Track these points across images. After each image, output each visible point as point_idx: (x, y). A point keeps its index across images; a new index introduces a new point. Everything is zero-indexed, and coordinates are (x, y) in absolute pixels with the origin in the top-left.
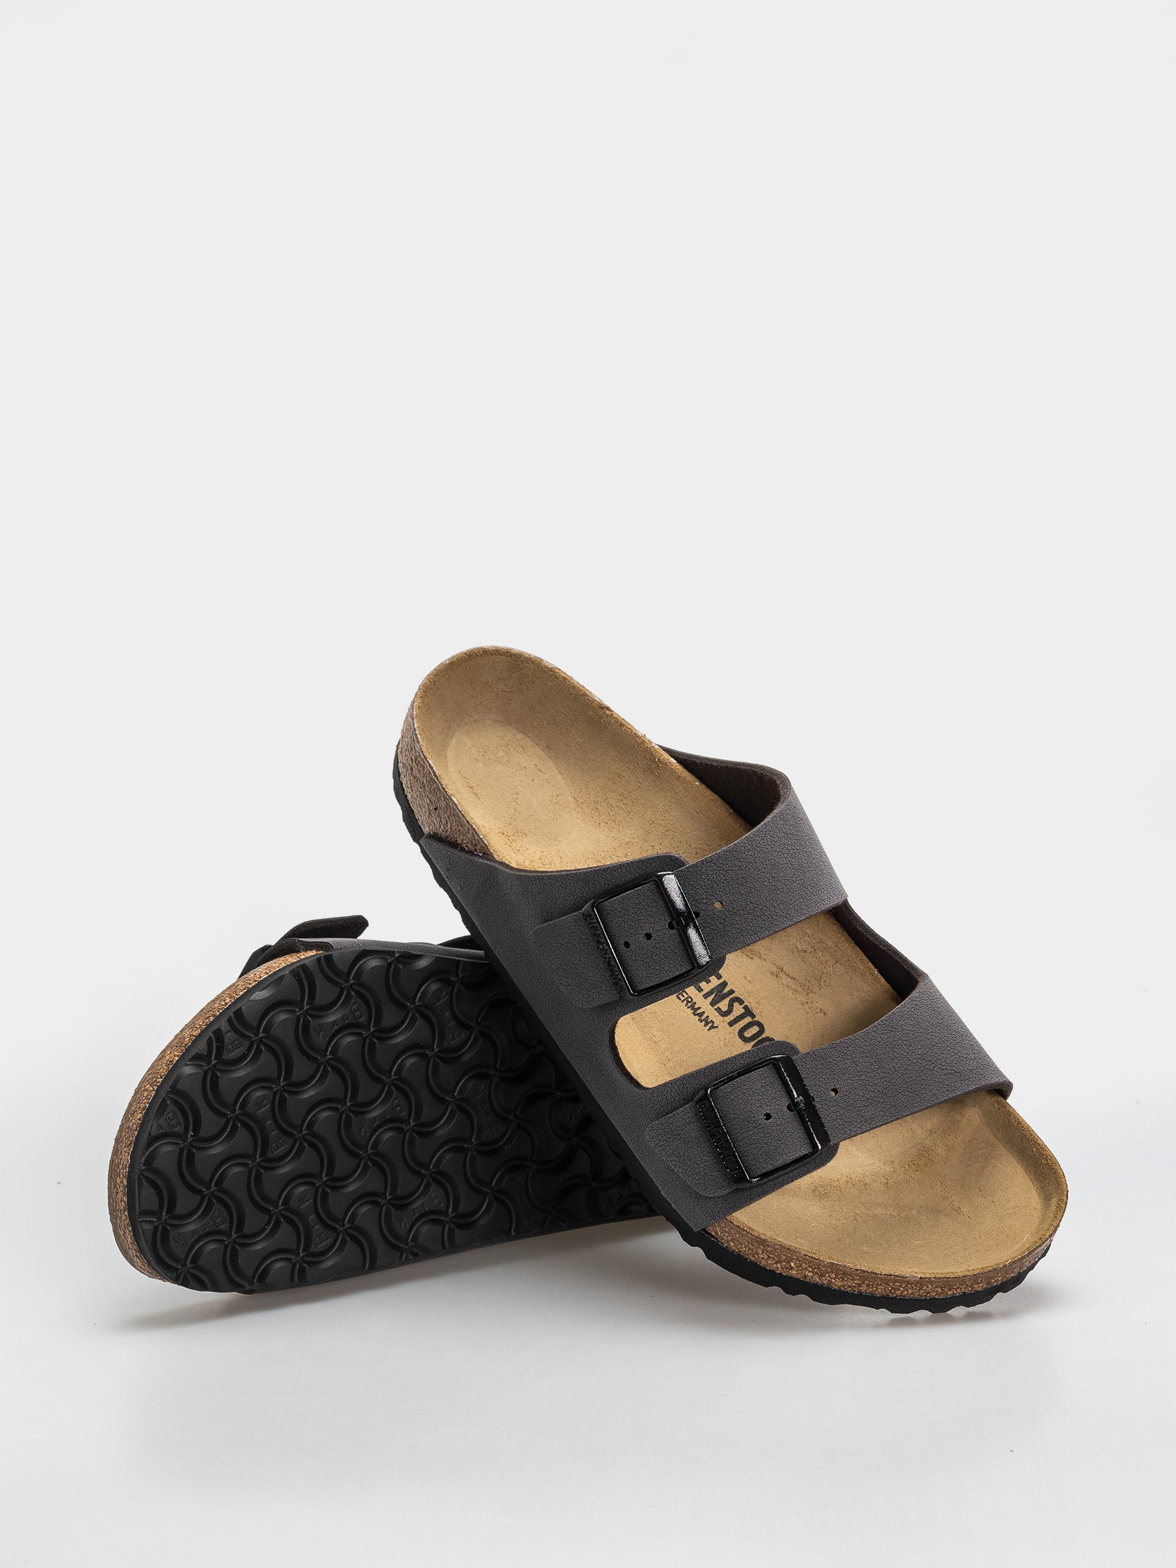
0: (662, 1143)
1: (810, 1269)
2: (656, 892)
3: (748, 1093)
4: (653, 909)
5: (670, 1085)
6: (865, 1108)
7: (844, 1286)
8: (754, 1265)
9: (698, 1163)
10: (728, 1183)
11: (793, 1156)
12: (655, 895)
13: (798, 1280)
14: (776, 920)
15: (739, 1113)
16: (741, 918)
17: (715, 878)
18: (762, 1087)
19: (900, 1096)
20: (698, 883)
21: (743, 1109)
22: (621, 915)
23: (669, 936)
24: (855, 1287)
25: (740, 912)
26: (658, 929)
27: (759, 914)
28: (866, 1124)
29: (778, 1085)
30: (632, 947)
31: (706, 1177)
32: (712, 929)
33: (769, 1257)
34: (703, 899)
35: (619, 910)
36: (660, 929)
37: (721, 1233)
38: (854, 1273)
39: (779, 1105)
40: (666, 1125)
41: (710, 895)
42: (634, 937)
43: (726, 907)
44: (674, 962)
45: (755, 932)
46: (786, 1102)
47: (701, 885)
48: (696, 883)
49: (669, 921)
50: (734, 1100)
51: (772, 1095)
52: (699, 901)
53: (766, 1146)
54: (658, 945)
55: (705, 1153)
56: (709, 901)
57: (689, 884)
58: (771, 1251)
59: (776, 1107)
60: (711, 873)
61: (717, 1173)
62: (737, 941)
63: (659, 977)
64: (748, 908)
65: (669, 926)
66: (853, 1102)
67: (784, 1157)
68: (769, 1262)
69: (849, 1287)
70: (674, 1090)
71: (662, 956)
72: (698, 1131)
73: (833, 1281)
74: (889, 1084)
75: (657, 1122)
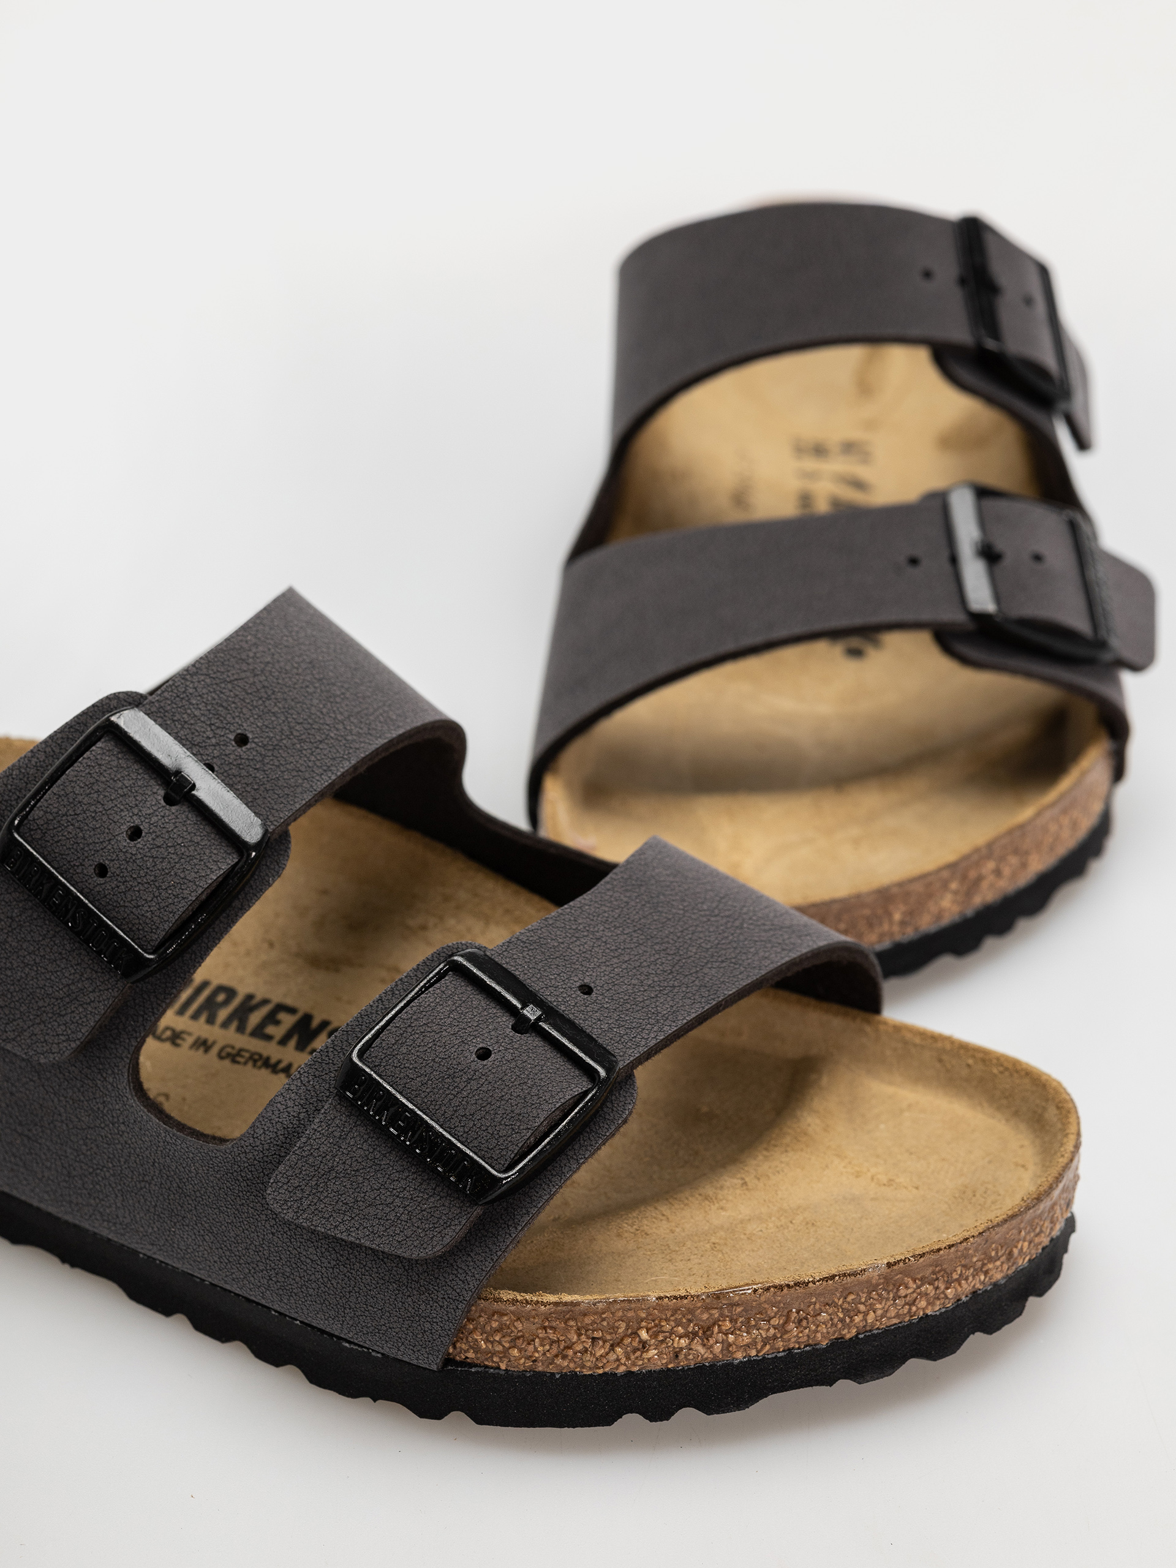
0: (306, 1203)
1: (680, 1330)
2: (119, 753)
3: (429, 1030)
4: (125, 782)
5: (280, 1099)
6: (654, 1000)
7: (754, 1343)
8: (572, 1380)
9: (389, 1200)
10: (460, 1207)
11: (562, 1101)
12: (119, 759)
13: (666, 1373)
14: (354, 741)
15: (429, 1070)
16: (289, 751)
17: (216, 697)
18: (451, 1012)
19: (706, 970)
20: (189, 715)
21: (433, 1060)
22: (70, 818)
23: (173, 816)
24: (775, 1338)
25: (284, 742)
26: (148, 812)
27: (318, 738)
28: (668, 1023)
29: (478, 1000)
30: (113, 868)
31: (414, 1220)
32: (247, 785)
33: (594, 1339)
34: (208, 738)
35: (63, 811)
36: (152, 811)
37: (487, 1341)
38: (763, 1299)
39: (496, 1029)
40: (300, 1164)
41: (218, 728)
42: (109, 847)
43: (256, 740)
44: (201, 860)
45: (325, 768)
46: (507, 1021)
47: (195, 716)
48: (185, 716)
49: (162, 792)
50: (409, 1053)
51: (476, 1019)
52: (204, 744)
53: (503, 1102)
54: (159, 841)
55: (395, 1176)
56: (222, 739)
57: (174, 721)
58: (594, 1322)
59: (493, 1033)
60: (204, 691)
61: (432, 1199)
62: (299, 790)
63: (184, 898)
64: (295, 733)
65: (165, 801)
66: (627, 997)
67: (545, 1107)
68: (598, 1354)
69: (765, 1342)
70: (290, 1104)
71: (174, 856)
72: (366, 1141)
73: (731, 1338)
74: (678, 958)
75: (281, 1168)
